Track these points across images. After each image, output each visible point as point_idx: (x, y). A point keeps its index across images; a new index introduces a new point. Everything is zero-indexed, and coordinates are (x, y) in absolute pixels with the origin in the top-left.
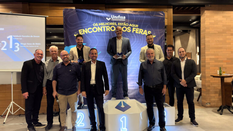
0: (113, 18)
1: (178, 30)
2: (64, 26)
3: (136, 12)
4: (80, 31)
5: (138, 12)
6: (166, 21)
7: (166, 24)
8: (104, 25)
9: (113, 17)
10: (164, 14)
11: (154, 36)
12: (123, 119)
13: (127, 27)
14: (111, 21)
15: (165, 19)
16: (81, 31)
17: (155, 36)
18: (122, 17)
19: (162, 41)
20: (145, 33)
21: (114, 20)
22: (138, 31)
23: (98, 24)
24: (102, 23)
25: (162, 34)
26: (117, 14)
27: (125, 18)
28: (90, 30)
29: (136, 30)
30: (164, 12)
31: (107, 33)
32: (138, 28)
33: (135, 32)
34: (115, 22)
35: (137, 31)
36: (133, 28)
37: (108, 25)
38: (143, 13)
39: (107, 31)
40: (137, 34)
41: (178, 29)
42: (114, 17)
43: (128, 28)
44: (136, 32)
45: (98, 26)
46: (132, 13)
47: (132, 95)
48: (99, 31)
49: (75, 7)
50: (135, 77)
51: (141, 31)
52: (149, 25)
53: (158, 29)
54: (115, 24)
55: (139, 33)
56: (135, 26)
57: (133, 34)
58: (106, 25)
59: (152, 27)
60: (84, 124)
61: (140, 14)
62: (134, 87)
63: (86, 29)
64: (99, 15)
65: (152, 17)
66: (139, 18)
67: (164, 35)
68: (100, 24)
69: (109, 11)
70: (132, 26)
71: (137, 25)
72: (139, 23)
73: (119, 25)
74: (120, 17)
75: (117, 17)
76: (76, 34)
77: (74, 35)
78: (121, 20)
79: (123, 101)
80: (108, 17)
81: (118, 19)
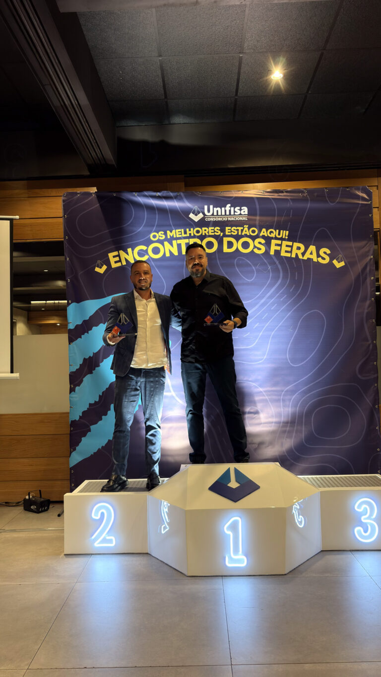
0: (210, 213)
2: (66, 245)
3: (282, 192)
4: (111, 255)
5: (287, 192)
6: (376, 215)
7: (376, 226)
8: (184, 235)
9: (209, 211)
10: (369, 194)
11: (339, 265)
12: (234, 527)
13: (253, 238)
14: (203, 223)
15: (375, 211)
16: (114, 257)
17: (342, 264)
18: (237, 209)
19: (365, 279)
20: (311, 253)
21: (212, 219)
22: (289, 249)
23: (165, 234)
24: (177, 231)
25: (365, 255)
26: (221, 202)
27: (246, 213)
28: (141, 254)
30: (371, 189)
32: (288, 240)
33: (277, 253)
34: (215, 224)
35: (284, 248)
36: (274, 242)
37: (194, 237)
38: (302, 192)
40: (286, 257)
42: (212, 212)
43: (257, 240)
44: (283, 254)
45: (166, 239)
46: (267, 196)
48: (168, 255)
49: (95, 188)
50: (283, 393)
51: (297, 250)
52: (323, 228)
53: (352, 241)
54: (217, 232)
55: (291, 255)
56: (279, 234)
57: (274, 258)
58: (190, 234)
59: (331, 237)
60: (115, 539)
61: (292, 198)
62: (281, 424)
63: (128, 249)
64: (167, 207)
65: (331, 204)
66: (292, 211)
67: (372, 260)
68: (171, 232)
69: (196, 194)
70: (269, 235)
71: (286, 230)
72: (289, 223)
73: (230, 234)
74: (232, 208)
75: (223, 209)
76: (101, 268)
77: (97, 269)
78: (233, 217)
79: (235, 468)
80: (196, 212)
81: (226, 215)
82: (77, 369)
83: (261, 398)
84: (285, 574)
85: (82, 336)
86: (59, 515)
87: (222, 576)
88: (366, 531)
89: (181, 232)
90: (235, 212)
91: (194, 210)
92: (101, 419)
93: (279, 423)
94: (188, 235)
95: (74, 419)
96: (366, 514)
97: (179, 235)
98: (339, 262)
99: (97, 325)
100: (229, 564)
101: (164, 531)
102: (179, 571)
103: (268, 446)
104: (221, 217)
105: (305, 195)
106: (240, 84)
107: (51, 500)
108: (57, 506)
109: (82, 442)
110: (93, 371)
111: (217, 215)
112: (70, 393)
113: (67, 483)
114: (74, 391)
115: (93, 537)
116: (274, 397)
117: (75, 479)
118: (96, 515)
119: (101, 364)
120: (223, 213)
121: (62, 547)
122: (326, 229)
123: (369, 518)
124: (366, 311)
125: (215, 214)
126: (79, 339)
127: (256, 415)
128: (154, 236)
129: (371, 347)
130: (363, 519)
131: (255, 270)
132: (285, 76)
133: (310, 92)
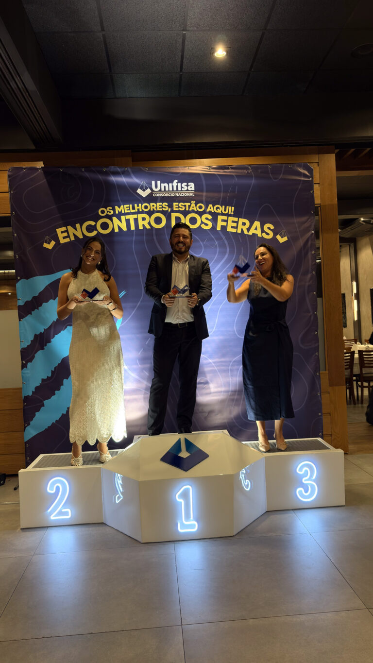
0: (159, 189)
1: (362, 219)
2: (13, 221)
3: (227, 168)
4: (59, 231)
5: (232, 168)
6: (317, 191)
7: (317, 201)
8: (132, 211)
10: (310, 171)
11: (281, 240)
12: (185, 495)
13: (201, 214)
14: (151, 199)
15: (316, 187)
16: (62, 232)
17: (285, 239)
18: (184, 184)
19: (306, 253)
20: (256, 229)
21: (159, 195)
22: (235, 225)
24: (125, 206)
25: (307, 230)
26: (168, 178)
27: (193, 189)
28: (90, 229)
29: (226, 221)
30: (312, 166)
31: (142, 235)
32: (234, 216)
33: (224, 228)
34: (163, 199)
35: (230, 224)
36: (220, 218)
37: (143, 212)
38: (247, 169)
39: (141, 227)
40: (232, 233)
41: (362, 215)
42: (160, 187)
43: (204, 216)
44: (229, 229)
45: (115, 215)
46: (213, 172)
48: (116, 230)
49: (42, 162)
50: (231, 363)
51: (242, 225)
52: (266, 204)
53: (294, 217)
54: (165, 208)
55: (237, 231)
56: (225, 210)
57: (220, 233)
58: (138, 209)
59: (274, 212)
60: (71, 511)
61: (237, 174)
62: (230, 393)
63: (76, 225)
64: (115, 183)
65: (274, 181)
66: (237, 187)
67: (313, 235)
68: (119, 207)
69: (143, 169)
70: (216, 211)
71: (232, 206)
72: (235, 200)
73: (177, 209)
74: (179, 184)
75: (170, 184)
76: (49, 243)
77: (45, 245)
78: (181, 193)
79: (185, 439)
80: (144, 188)
81: (173, 190)
82: (28, 346)
83: (211, 369)
84: (233, 536)
85: (33, 312)
86: (15, 489)
87: (174, 541)
88: (306, 491)
89: (129, 207)
90: (182, 187)
91: (142, 185)
92: (54, 394)
93: (228, 392)
94: (136, 211)
95: (27, 395)
96: (306, 476)
97: (128, 210)
98: (282, 237)
99: (47, 301)
100: (180, 530)
101: (118, 500)
102: (133, 539)
103: (217, 414)
104: (168, 193)
105: (250, 172)
106: (184, 60)
107: (7, 474)
108: (12, 479)
109: (36, 416)
110: (45, 347)
111: (165, 190)
112: (22, 369)
113: (23, 457)
114: (26, 367)
115: (49, 510)
116: (223, 368)
117: (30, 452)
118: (51, 489)
119: (52, 340)
120: (171, 189)
121: (19, 521)
122: (269, 205)
123: (309, 479)
124: (307, 284)
125: (163, 189)
126: (29, 315)
127: (205, 386)
128: (103, 212)
129: (312, 318)
130: (305, 480)
131: (202, 246)
132: (228, 52)
133: (252, 70)
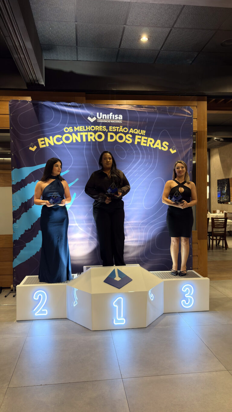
1: (215, 138)
2: (11, 131)
3: (142, 107)
4: (39, 140)
5: (145, 107)
6: (195, 123)
7: (195, 129)
8: (84, 130)
9: (99, 116)
10: (191, 112)
11: (173, 152)
12: (119, 303)
13: (125, 134)
14: (96, 123)
15: (194, 120)
16: (41, 141)
17: (175, 151)
18: (116, 116)
19: (187, 160)
20: (158, 144)
22: (145, 141)
23: (73, 128)
24: (80, 127)
25: (188, 146)
26: (107, 111)
27: (122, 118)
28: (58, 140)
29: (141, 139)
30: (192, 108)
31: (90, 145)
32: (145, 136)
33: (139, 143)
34: (103, 124)
35: (143, 141)
36: (137, 137)
37: (91, 131)
39: (89, 140)
40: (143, 146)
41: (216, 136)
43: (128, 135)
44: (142, 144)
45: (74, 132)
46: (134, 109)
47: (134, 257)
48: (74, 141)
49: (30, 97)
50: (140, 224)
51: (150, 142)
52: (165, 130)
53: (181, 139)
54: (104, 129)
55: (147, 145)
56: (140, 132)
57: (137, 146)
59: (169, 135)
60: (48, 311)
61: (148, 111)
62: (138, 242)
63: (50, 137)
64: (75, 112)
65: (170, 116)
66: (148, 119)
67: (192, 150)
68: (77, 128)
69: (91, 105)
70: (135, 133)
71: (144, 130)
72: (146, 126)
73: (112, 130)
74: (113, 115)
75: (108, 115)
76: (33, 147)
77: (31, 148)
78: (114, 121)
79: (118, 269)
80: (92, 116)
81: (109, 119)
82: (17, 209)
83: (129, 227)
84: (146, 327)
85: (21, 189)
86: (6, 296)
87: (111, 330)
88: (187, 302)
89: (83, 128)
90: (115, 117)
91: (91, 115)
92: (32, 239)
94: (87, 130)
95: (16, 239)
96: (188, 293)
97: (81, 129)
98: (173, 150)
99: (30, 183)
100: (115, 323)
101: (75, 304)
102: (86, 328)
104: (107, 120)
106: (122, 42)
107: (4, 287)
108: (6, 290)
109: (21, 253)
110: (28, 211)
111: (105, 119)
112: (13, 223)
113: (11, 277)
114: (16, 223)
115: (34, 310)
116: (135, 227)
117: (16, 275)
118: (36, 297)
119: (32, 206)
120: (108, 118)
121: (15, 316)
122: (167, 131)
123: (189, 295)
125: (103, 118)
126: (19, 191)
128: (66, 130)
130: (186, 296)
131: (126, 153)
132: (149, 39)
133: (162, 49)
